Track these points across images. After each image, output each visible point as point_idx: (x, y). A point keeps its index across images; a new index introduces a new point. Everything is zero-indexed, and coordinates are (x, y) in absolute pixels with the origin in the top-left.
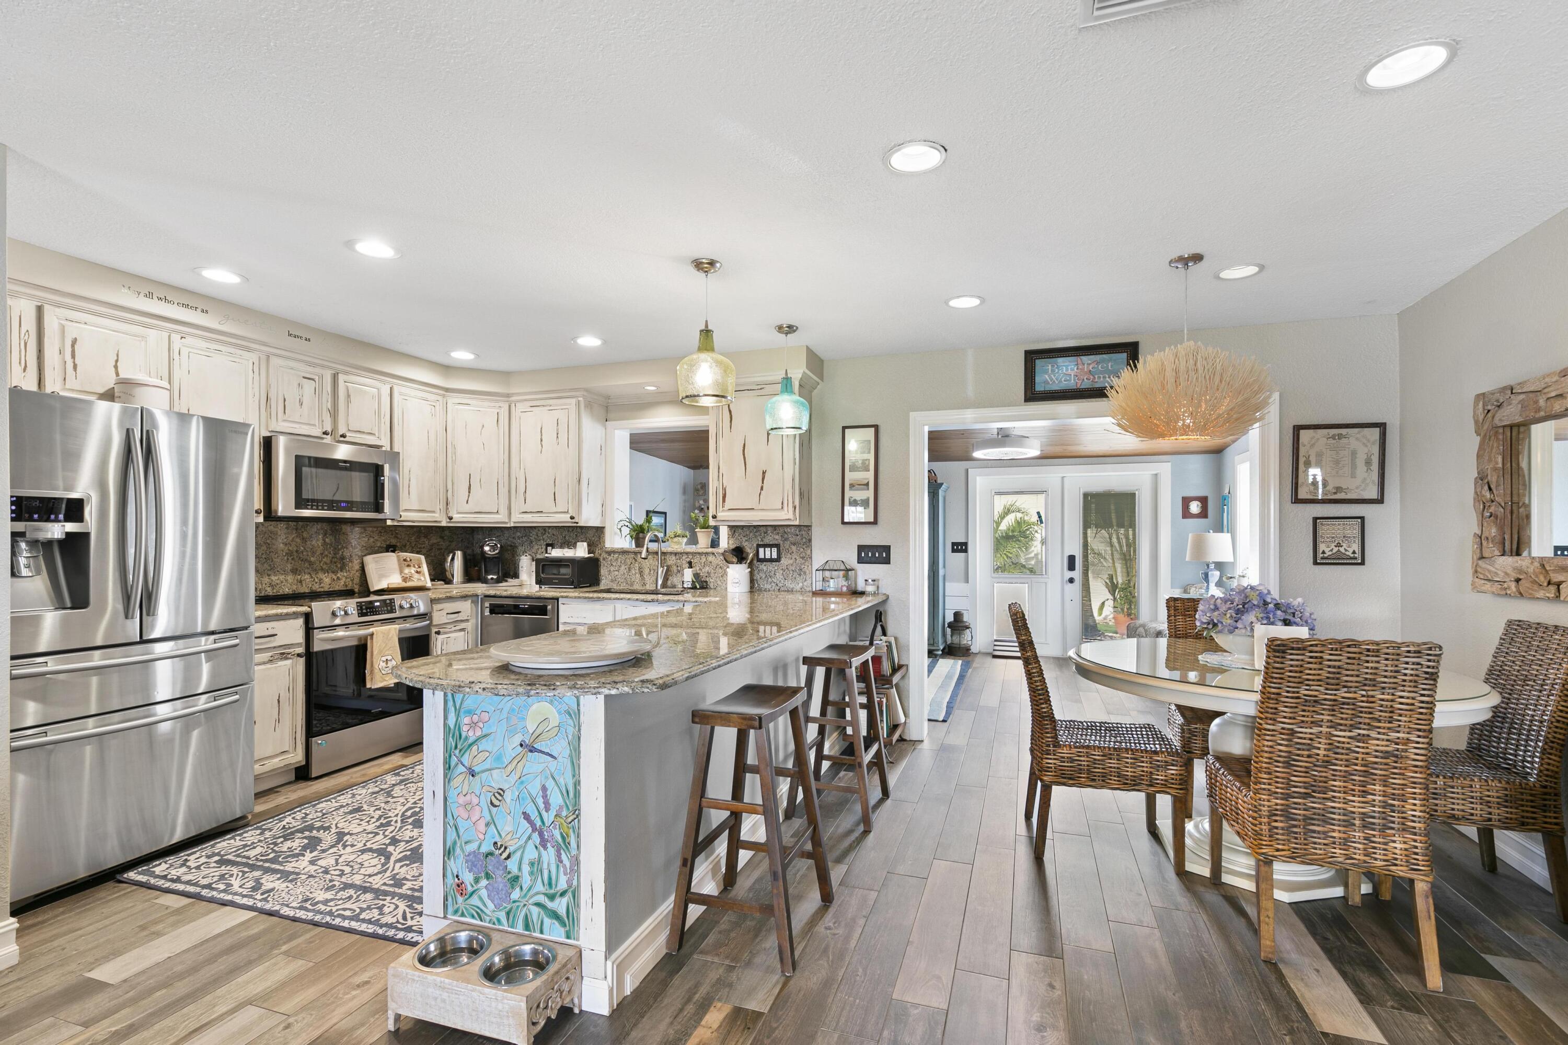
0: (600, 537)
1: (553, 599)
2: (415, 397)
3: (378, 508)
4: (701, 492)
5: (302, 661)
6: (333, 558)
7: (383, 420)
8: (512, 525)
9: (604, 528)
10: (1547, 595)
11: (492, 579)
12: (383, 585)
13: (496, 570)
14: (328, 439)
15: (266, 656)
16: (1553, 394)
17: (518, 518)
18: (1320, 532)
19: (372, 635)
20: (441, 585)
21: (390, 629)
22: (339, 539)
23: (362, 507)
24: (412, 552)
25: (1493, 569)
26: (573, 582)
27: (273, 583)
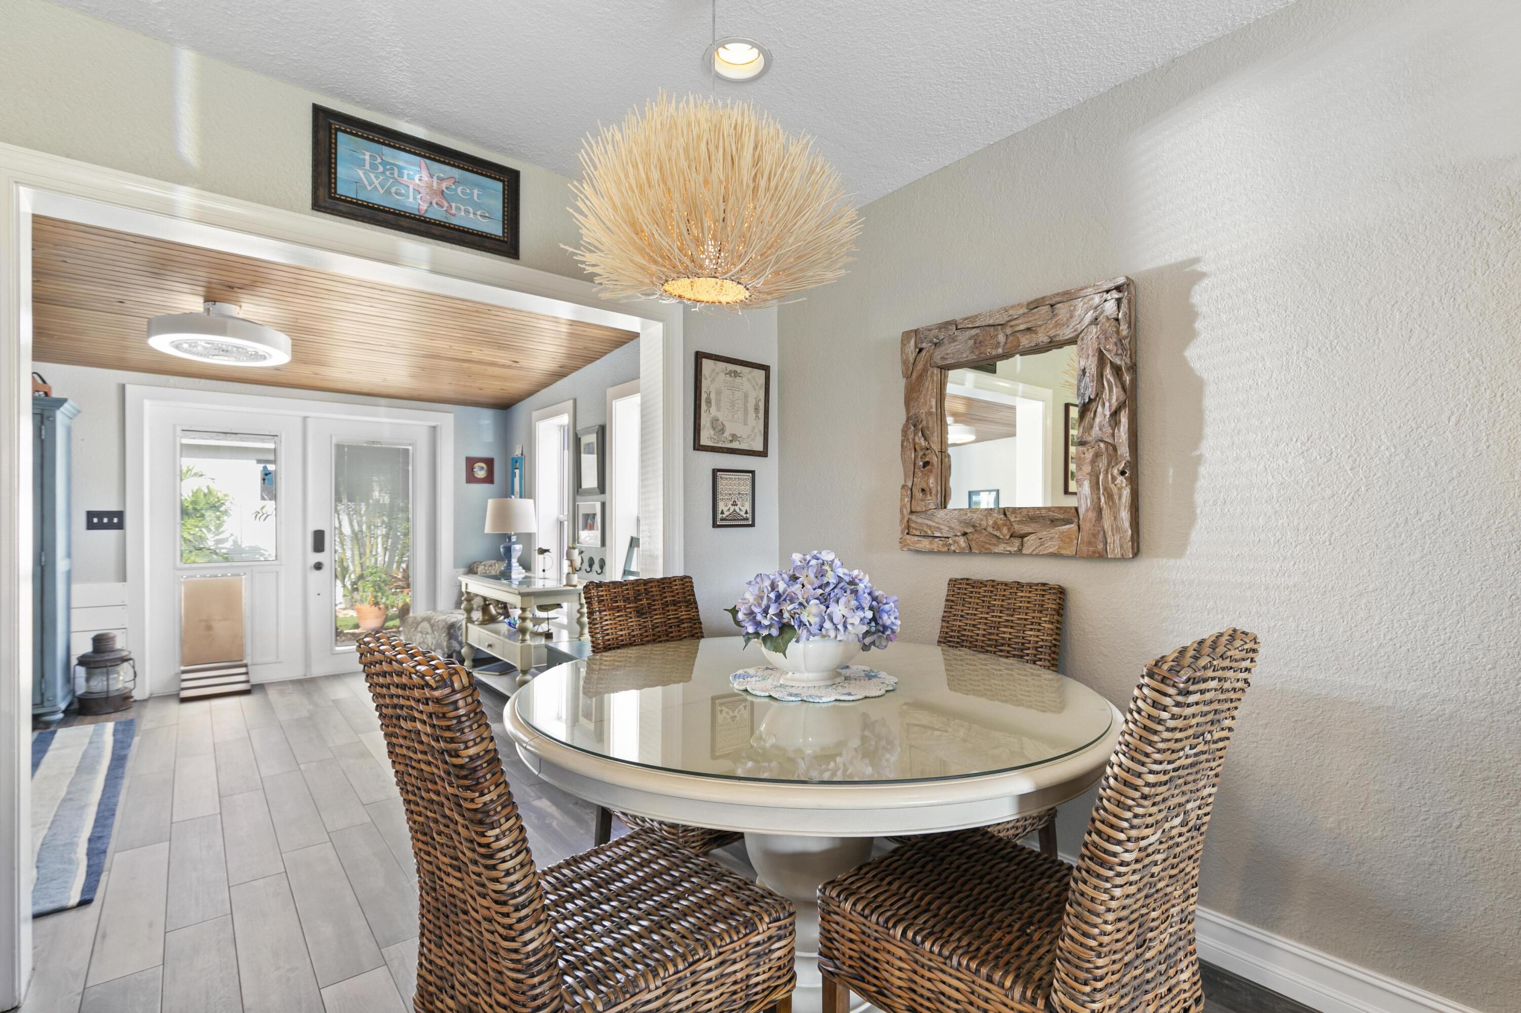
10: (1009, 549)
16: (1022, 327)
18: (720, 487)
25: (934, 524)
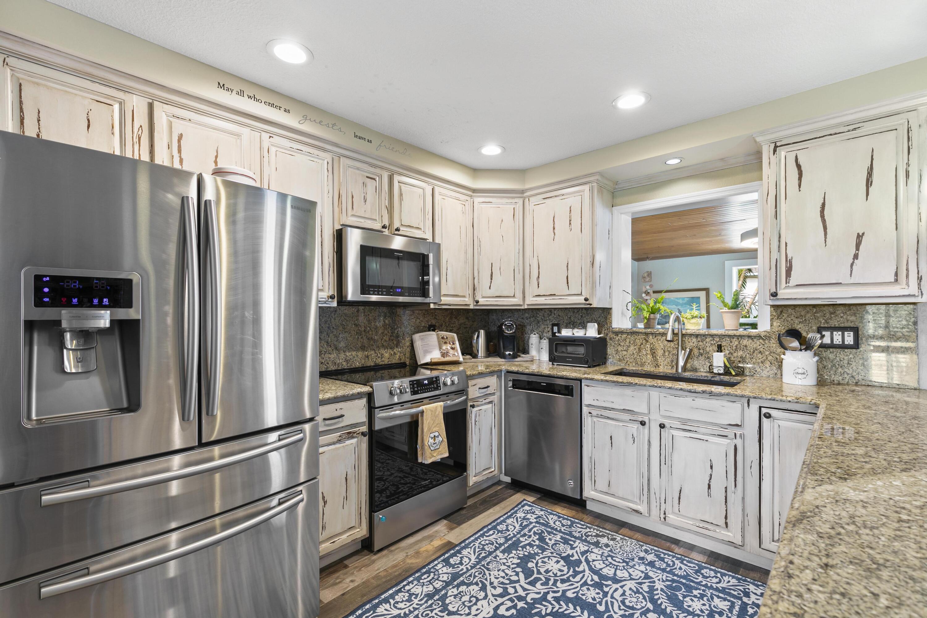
0: (606, 318)
1: (576, 379)
2: (451, 197)
3: (424, 293)
4: (648, 279)
5: (366, 439)
6: (391, 336)
7: (427, 216)
8: (526, 307)
9: (611, 309)
11: (509, 354)
12: (427, 360)
13: (511, 347)
14: (386, 232)
15: (334, 436)
17: (531, 301)
19: (422, 412)
20: (470, 359)
21: (436, 407)
22: (395, 320)
23: (410, 292)
24: (447, 331)
26: (588, 361)
27: (348, 358)
